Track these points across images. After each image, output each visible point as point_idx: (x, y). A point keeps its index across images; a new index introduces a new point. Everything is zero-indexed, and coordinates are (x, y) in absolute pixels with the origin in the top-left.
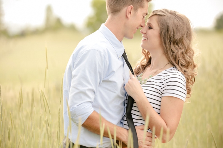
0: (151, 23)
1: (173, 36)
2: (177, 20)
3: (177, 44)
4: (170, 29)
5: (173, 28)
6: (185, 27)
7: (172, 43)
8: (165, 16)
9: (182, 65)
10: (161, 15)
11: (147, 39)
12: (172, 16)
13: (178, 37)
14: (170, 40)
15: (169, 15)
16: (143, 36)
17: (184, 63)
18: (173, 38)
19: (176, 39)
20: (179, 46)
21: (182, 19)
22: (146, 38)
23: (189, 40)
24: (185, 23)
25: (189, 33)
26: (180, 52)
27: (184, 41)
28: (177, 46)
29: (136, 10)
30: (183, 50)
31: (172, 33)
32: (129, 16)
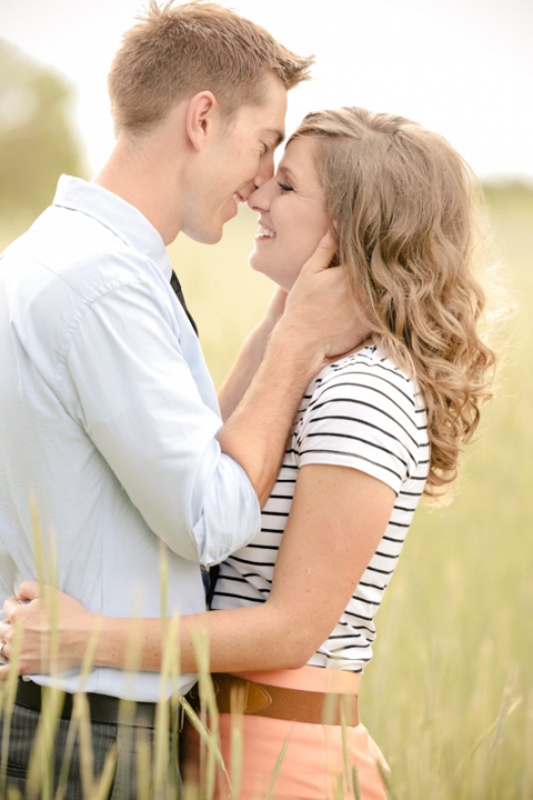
0: (289, 165)
1: (378, 223)
2: (402, 159)
3: (402, 262)
4: (367, 191)
5: (377, 187)
6: (436, 186)
7: (376, 254)
8: (346, 135)
9: (424, 345)
10: (332, 135)
11: (271, 235)
12: (379, 136)
13: (402, 229)
14: (366, 241)
15: (367, 134)
16: (260, 222)
17: (434, 339)
18: (382, 235)
19: (396, 238)
20: (410, 270)
21: (420, 151)
22: (271, 230)
23: (454, 242)
24: (435, 171)
25: (453, 210)
26: (415, 295)
27: (435, 248)
29: (228, 112)
30: (429, 288)
31: (375, 211)
32: (198, 136)
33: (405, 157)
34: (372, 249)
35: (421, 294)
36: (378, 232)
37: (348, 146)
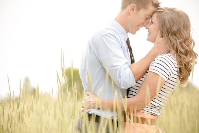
1: (170, 28)
3: (175, 35)
4: (167, 22)
5: (169, 21)
6: (182, 20)
7: (170, 34)
8: (163, 12)
9: (181, 52)
12: (169, 11)
13: (175, 29)
14: (167, 32)
15: (167, 11)
17: (183, 51)
18: (171, 30)
19: (173, 30)
20: (177, 37)
21: (178, 13)
23: (186, 31)
24: (181, 17)
26: (178, 41)
27: (182, 32)
28: (175, 37)
30: (181, 40)
31: (169, 25)
33: (174, 14)
34: (169, 33)
35: (179, 41)
36: (170, 29)
37: (163, 14)
